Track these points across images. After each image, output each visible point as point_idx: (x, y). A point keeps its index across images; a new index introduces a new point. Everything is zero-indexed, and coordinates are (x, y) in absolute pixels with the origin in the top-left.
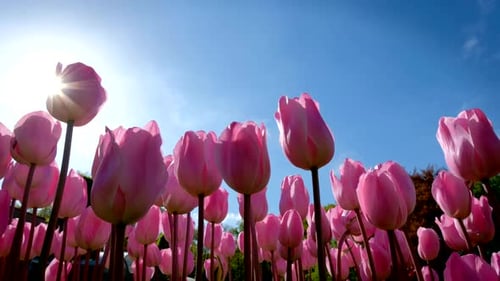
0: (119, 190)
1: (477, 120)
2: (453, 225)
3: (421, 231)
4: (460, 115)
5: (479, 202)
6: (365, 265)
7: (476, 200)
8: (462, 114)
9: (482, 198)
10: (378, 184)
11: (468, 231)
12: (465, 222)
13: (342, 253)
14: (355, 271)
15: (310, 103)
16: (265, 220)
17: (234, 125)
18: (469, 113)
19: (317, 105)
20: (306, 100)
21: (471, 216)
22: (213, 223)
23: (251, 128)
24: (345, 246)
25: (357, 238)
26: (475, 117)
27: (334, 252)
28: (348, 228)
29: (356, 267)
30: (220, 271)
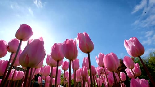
0: (27, 56)
1: (135, 40)
2: (130, 71)
3: (121, 73)
4: (130, 39)
5: (136, 65)
6: (106, 82)
7: (135, 64)
8: (131, 39)
9: (137, 63)
10: (109, 58)
11: (134, 72)
12: (133, 70)
13: (100, 79)
14: (104, 84)
15: (86, 34)
16: (79, 70)
17: (67, 40)
18: (133, 38)
19: (88, 35)
20: (85, 34)
21: (134, 68)
22: (65, 70)
23: (72, 41)
24: (100, 77)
25: (104, 75)
26: (134, 39)
27: (98, 79)
28: (101, 72)
29: (104, 83)
30: (67, 84)
